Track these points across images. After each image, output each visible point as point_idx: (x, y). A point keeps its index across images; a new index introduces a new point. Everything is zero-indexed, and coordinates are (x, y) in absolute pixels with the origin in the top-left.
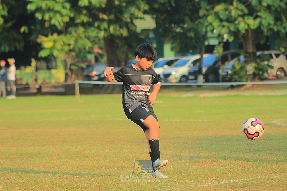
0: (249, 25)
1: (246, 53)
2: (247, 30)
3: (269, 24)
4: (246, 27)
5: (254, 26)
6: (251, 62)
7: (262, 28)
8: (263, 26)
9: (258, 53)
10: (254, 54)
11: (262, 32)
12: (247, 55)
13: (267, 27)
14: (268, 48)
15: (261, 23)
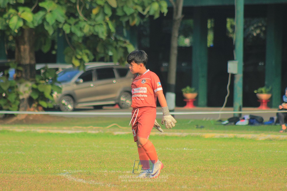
0: (24, 21)
1: (19, 65)
2: (21, 29)
3: (57, 22)
4: (21, 24)
5: (33, 22)
6: (27, 79)
7: (46, 28)
8: (48, 23)
9: (38, 67)
10: (32, 67)
11: (45, 33)
12: (21, 68)
13: (53, 26)
14: (53, 59)
15: (44, 19)
